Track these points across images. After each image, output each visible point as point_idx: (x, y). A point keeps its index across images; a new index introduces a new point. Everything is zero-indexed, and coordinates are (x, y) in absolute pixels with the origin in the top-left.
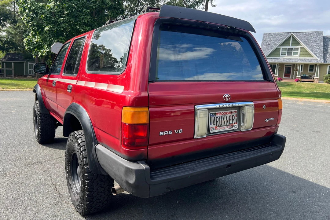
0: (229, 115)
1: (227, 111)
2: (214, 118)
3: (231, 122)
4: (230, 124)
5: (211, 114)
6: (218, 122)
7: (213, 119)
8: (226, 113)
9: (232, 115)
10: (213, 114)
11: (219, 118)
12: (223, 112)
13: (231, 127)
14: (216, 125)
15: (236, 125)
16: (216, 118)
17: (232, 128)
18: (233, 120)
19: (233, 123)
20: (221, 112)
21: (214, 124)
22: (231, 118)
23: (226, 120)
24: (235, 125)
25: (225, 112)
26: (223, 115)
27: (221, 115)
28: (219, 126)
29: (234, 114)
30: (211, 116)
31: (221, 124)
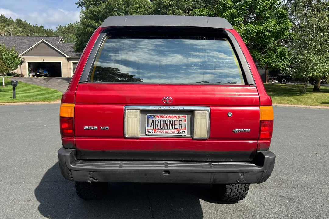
0: (174, 119)
1: (172, 115)
2: (153, 120)
3: (177, 127)
4: (175, 128)
5: (148, 116)
6: (157, 124)
7: (151, 121)
8: (169, 117)
9: (178, 120)
10: (151, 116)
11: (159, 120)
12: (166, 115)
13: (177, 132)
14: (154, 128)
15: (185, 131)
16: (156, 120)
17: (179, 133)
18: (179, 125)
19: (180, 128)
20: (163, 115)
21: (152, 126)
22: (177, 123)
23: (169, 123)
24: (183, 130)
25: (169, 115)
26: (166, 118)
27: (163, 118)
28: (158, 129)
29: (182, 119)
30: (148, 118)
31: (162, 127)
